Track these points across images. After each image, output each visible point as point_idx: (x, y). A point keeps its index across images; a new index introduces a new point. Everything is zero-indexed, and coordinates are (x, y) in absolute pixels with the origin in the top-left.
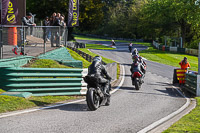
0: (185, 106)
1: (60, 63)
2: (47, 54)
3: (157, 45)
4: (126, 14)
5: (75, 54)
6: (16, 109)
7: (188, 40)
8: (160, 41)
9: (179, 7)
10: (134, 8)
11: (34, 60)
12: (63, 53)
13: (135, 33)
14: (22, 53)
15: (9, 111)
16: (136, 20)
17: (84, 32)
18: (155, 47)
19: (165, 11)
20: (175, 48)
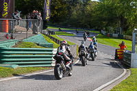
0: (123, 74)
1: (38, 45)
2: (29, 39)
3: (104, 33)
4: (83, 11)
5: (48, 39)
6: (8, 76)
7: (125, 29)
8: (106, 30)
9: (119, 7)
10: (88, 8)
11: (20, 42)
12: (40, 37)
13: (89, 25)
14: (12, 38)
15: (3, 77)
16: (90, 16)
17: (54, 24)
18: (102, 34)
19: (110, 9)
20: (117, 35)
